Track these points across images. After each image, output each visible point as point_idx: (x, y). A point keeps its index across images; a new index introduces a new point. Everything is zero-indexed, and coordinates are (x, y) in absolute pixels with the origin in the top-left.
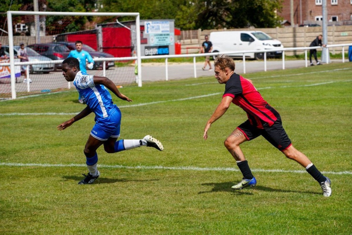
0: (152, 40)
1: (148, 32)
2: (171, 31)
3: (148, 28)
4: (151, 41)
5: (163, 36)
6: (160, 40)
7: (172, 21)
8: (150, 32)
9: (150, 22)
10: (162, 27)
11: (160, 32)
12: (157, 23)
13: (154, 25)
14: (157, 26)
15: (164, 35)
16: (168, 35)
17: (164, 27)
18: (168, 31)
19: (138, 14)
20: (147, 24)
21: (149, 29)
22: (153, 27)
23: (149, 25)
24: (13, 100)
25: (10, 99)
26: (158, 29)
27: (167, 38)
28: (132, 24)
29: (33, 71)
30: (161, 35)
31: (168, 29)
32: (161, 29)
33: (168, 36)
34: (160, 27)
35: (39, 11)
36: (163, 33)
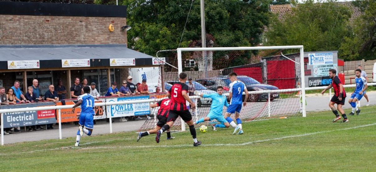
0: (316, 71)
1: (311, 64)
2: (334, 62)
3: (311, 59)
4: (314, 72)
5: (327, 68)
6: (323, 71)
7: (336, 52)
8: (313, 64)
9: (314, 54)
10: (325, 58)
11: (324, 64)
12: (321, 55)
13: (317, 56)
14: (321, 57)
15: (328, 66)
16: (331, 66)
17: (327, 59)
19: (302, 46)
20: (311, 56)
21: (313, 61)
22: (317, 59)
23: (312, 57)
24: (183, 132)
25: (180, 131)
28: (296, 57)
29: (201, 104)
30: (324, 66)
31: (332, 61)
32: (325, 61)
34: (324, 59)
35: (207, 47)
36: (327, 64)
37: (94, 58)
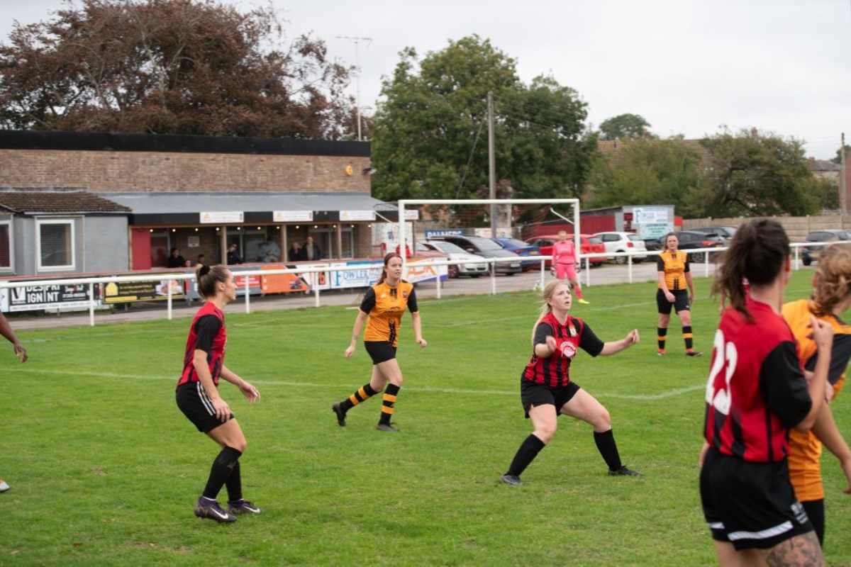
0: (643, 231)
1: (637, 221)
2: (669, 220)
3: (637, 216)
5: (659, 227)
6: (653, 232)
7: (670, 207)
8: (640, 222)
9: (641, 209)
10: (657, 215)
11: (655, 222)
12: (651, 210)
13: (645, 212)
14: (650, 213)
15: (661, 225)
16: (665, 225)
17: (660, 215)
18: (665, 220)
21: (639, 218)
22: (645, 215)
23: (639, 213)
26: (652, 217)
27: (663, 229)
28: (617, 212)
30: (656, 225)
31: (666, 218)
32: (656, 218)
33: (665, 227)
34: (655, 216)
36: (659, 223)
37: (318, 209)
